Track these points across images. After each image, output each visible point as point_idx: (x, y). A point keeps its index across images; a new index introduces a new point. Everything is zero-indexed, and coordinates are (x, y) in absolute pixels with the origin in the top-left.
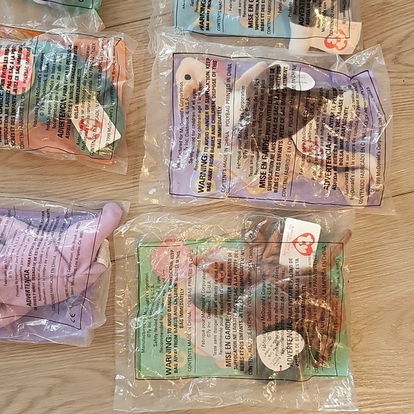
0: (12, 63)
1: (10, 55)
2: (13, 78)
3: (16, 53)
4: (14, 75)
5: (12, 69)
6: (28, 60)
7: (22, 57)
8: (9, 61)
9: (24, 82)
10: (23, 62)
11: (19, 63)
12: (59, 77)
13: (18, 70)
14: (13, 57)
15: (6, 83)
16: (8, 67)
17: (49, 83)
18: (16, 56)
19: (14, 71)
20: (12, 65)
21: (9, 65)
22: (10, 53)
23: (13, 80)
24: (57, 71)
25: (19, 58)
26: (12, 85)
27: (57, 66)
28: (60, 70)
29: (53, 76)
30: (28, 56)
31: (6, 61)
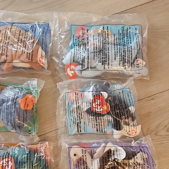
0: (5, 164)
1: (4, 160)
3: (7, 159)
6: (11, 161)
7: (9, 160)
8: (4, 163)
10: (10, 162)
11: (8, 163)
12: (24, 167)
13: (8, 166)
14: (5, 161)
16: (4, 166)
18: (7, 160)
20: (5, 165)
21: (4, 165)
22: (4, 159)
24: (23, 164)
25: (8, 161)
27: (23, 162)
28: (24, 164)
29: (22, 167)
30: (11, 159)
31: (3, 164)
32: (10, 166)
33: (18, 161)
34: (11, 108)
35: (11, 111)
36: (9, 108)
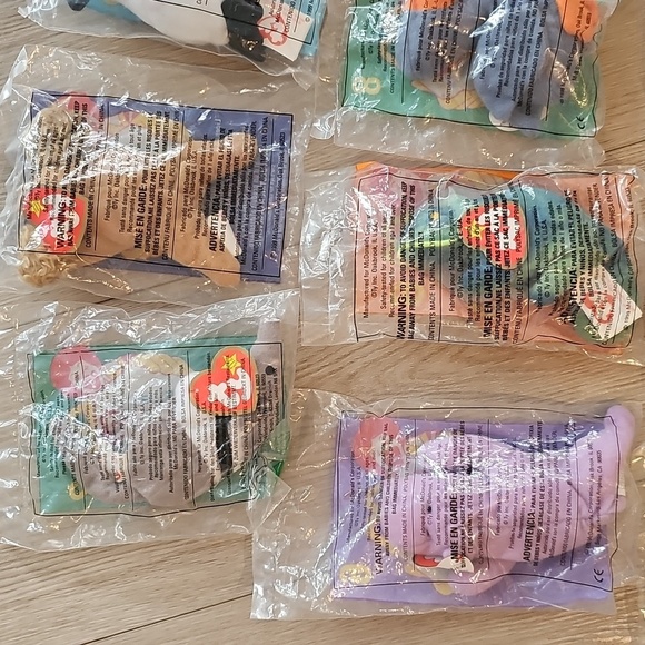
0: (497, 224)
1: (492, 213)
2: (502, 245)
3: (500, 209)
4: (502, 241)
5: (497, 233)
6: (517, 218)
7: (509, 214)
8: (492, 222)
9: (517, 250)
10: (511, 221)
12: (563, 238)
13: (506, 233)
14: (496, 215)
15: (494, 254)
16: (493, 231)
17: (551, 250)
18: (501, 214)
19: (501, 235)
20: (497, 227)
21: (492, 228)
22: (491, 210)
23: (502, 248)
24: (559, 231)
25: (505, 216)
26: (502, 256)
27: (557, 223)
28: (562, 229)
29: (555, 238)
30: (516, 212)
31: (488, 223)
32: (512, 234)
33: (540, 221)
34: (530, 24)
35: (528, 37)
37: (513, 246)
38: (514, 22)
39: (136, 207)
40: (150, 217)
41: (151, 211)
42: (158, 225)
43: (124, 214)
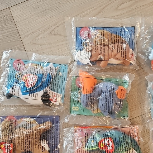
0: (107, 143)
2: (108, 148)
3: (107, 139)
4: (108, 147)
6: (111, 141)
8: (106, 143)
9: (112, 149)
10: (110, 142)
12: (122, 145)
13: (109, 145)
14: (107, 141)
15: (107, 151)
16: (106, 145)
17: (120, 149)
18: (108, 141)
19: (108, 146)
20: (107, 144)
22: (105, 140)
23: (108, 149)
24: (121, 144)
26: (109, 151)
27: (121, 142)
28: (122, 143)
29: (120, 146)
30: (111, 140)
31: (105, 143)
32: (111, 145)
33: (117, 141)
34: (110, 97)
36: (108, 97)
37: (111, 148)
38: (106, 97)
39: (24, 144)
40: (28, 146)
41: (28, 145)
42: (29, 148)
43: (22, 146)
